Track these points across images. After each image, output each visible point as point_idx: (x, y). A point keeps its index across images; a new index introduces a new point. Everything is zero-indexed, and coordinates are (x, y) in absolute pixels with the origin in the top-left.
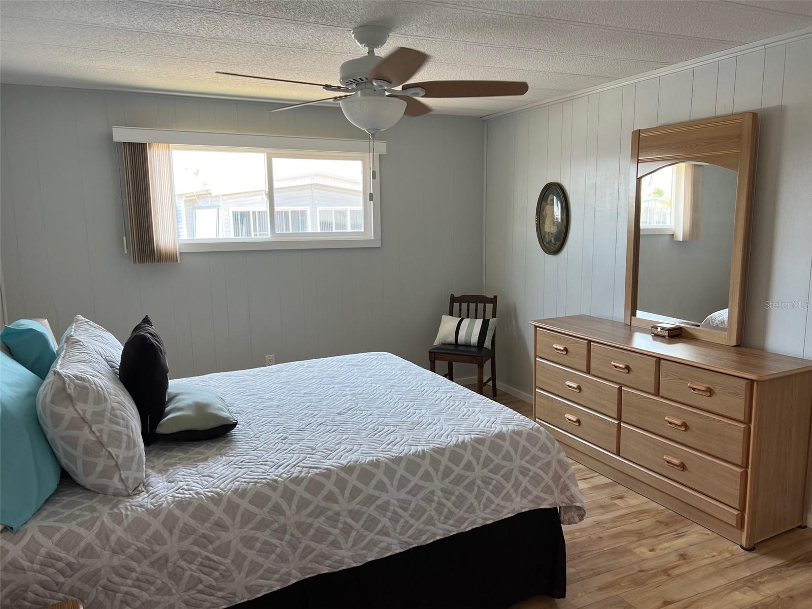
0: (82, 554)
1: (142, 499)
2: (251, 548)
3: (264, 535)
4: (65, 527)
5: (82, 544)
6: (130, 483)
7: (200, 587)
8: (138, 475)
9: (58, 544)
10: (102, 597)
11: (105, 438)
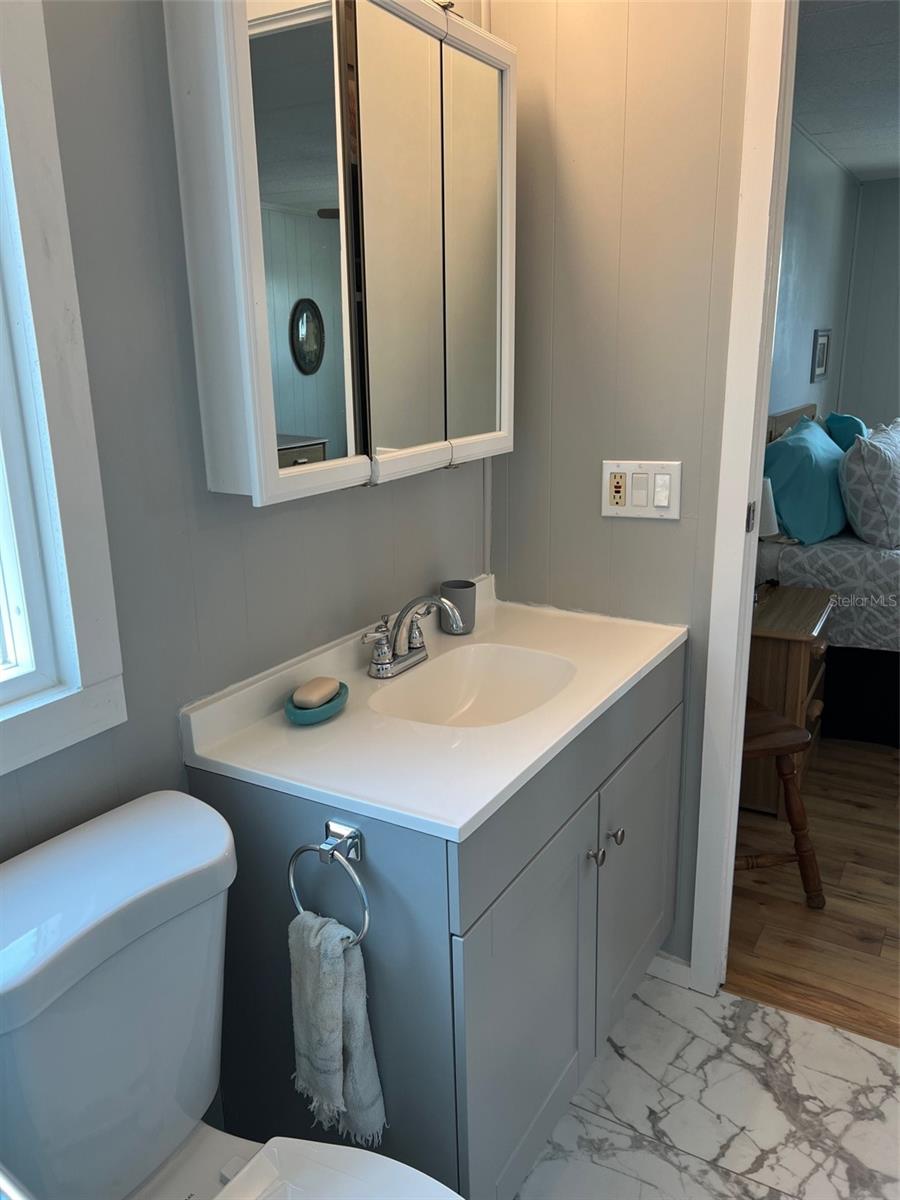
0: (846, 572)
4: (839, 552)
5: (848, 565)
9: (831, 561)
11: (882, 497)
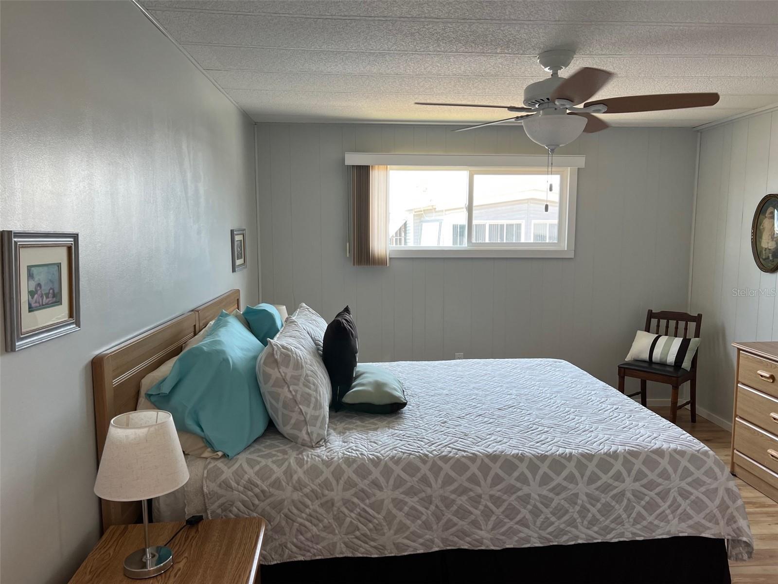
0: (273, 485)
1: (321, 451)
2: (401, 510)
3: (412, 501)
5: (274, 477)
6: (314, 436)
7: (357, 533)
8: (321, 432)
9: (257, 474)
10: (283, 523)
11: (299, 397)
